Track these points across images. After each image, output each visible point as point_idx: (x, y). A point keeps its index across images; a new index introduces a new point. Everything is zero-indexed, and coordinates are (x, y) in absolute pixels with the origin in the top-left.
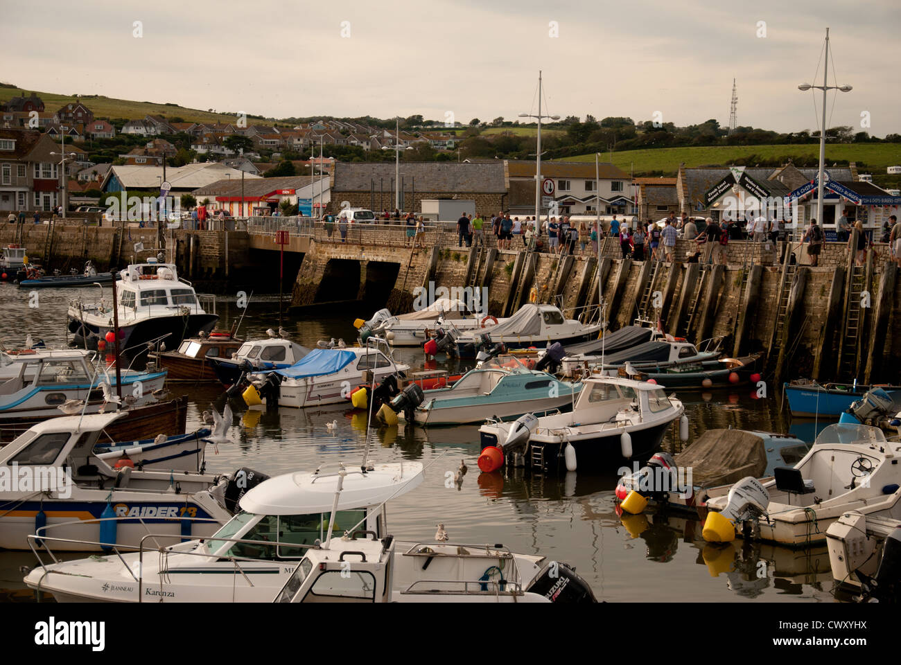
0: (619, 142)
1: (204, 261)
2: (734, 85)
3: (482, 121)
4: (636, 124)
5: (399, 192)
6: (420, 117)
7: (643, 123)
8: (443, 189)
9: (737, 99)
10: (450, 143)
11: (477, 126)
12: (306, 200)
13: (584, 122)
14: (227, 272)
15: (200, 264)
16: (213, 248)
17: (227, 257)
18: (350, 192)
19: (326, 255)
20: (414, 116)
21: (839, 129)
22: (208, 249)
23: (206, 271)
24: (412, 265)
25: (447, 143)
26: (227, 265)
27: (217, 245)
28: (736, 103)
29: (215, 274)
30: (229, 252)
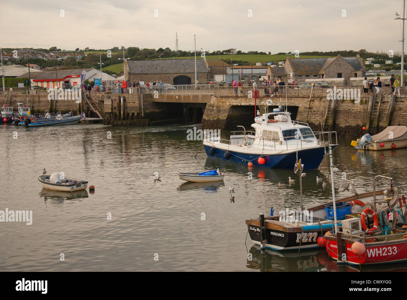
0: (150, 56)
1: (129, 110)
2: (177, 35)
3: (80, 49)
4: (140, 50)
5: (197, 72)
6: (55, 48)
7: (143, 49)
8: (180, 72)
9: (178, 40)
10: (80, 57)
11: (78, 51)
12: (98, 79)
13: (120, 49)
14: (143, 115)
15: (127, 111)
16: (135, 103)
17: (142, 107)
18: (138, 74)
19: (228, 103)
20: (53, 47)
21: (231, 49)
22: (131, 103)
23: (130, 114)
24: (310, 107)
25: (78, 57)
26: (143, 111)
27: (137, 101)
28: (177, 41)
29: (136, 116)
30: (143, 104)
